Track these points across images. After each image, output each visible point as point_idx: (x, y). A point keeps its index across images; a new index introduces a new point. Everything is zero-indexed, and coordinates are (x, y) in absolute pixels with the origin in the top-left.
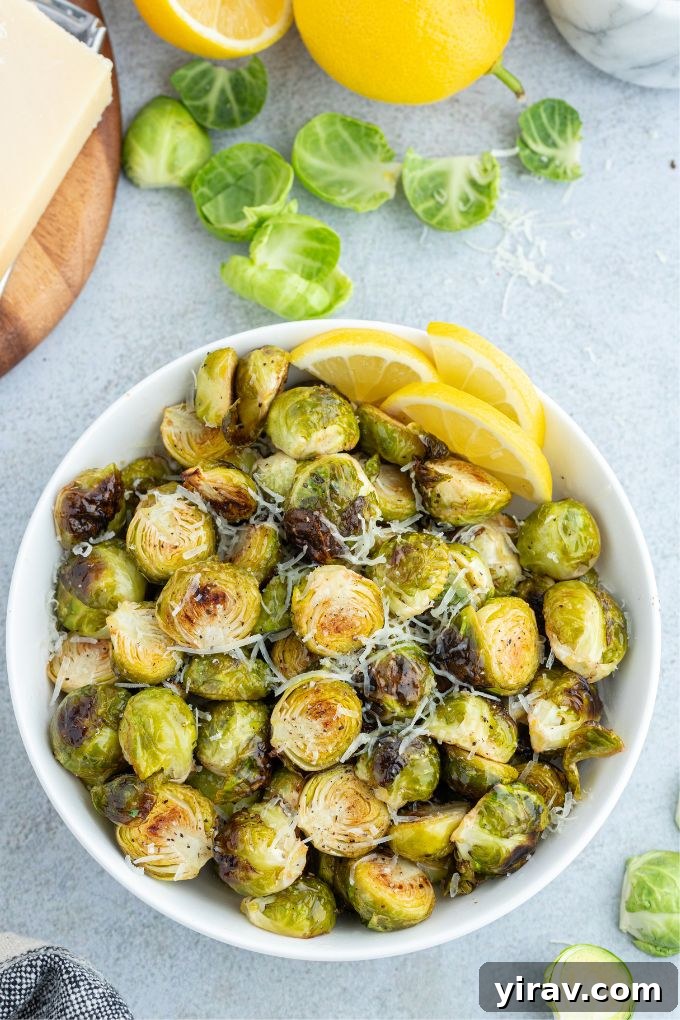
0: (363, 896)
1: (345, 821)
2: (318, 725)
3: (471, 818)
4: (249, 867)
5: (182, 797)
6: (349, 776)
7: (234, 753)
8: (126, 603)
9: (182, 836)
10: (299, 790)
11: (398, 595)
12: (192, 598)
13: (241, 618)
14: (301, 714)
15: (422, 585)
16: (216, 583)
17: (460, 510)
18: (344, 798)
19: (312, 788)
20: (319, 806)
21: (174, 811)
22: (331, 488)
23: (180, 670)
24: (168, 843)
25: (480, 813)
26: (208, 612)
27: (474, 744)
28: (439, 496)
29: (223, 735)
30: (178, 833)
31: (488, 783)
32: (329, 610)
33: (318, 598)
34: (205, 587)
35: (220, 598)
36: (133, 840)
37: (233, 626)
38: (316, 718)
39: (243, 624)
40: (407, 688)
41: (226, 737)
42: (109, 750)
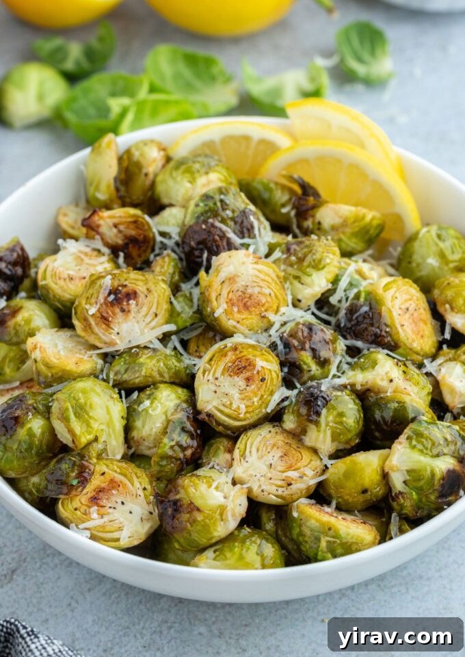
0: (308, 524)
1: (280, 468)
2: (240, 381)
3: (400, 443)
4: (193, 508)
5: (118, 470)
6: (277, 429)
7: (164, 417)
8: (43, 330)
9: (123, 503)
10: (231, 451)
11: (297, 278)
12: (106, 299)
13: (154, 310)
14: (223, 374)
15: (318, 266)
16: (127, 283)
17: (341, 230)
18: (275, 448)
19: (243, 442)
20: (253, 458)
21: (112, 481)
22: (222, 201)
23: (102, 371)
24: (111, 510)
25: (409, 438)
26: (123, 311)
27: (391, 381)
28: (319, 223)
29: (151, 403)
30: (119, 501)
31: (411, 415)
32: (235, 287)
33: (223, 274)
34: (117, 289)
35: (132, 295)
36: (76, 509)
37: (148, 319)
38: (237, 374)
39: (156, 315)
40: (319, 345)
41: (154, 405)
42: (43, 433)
